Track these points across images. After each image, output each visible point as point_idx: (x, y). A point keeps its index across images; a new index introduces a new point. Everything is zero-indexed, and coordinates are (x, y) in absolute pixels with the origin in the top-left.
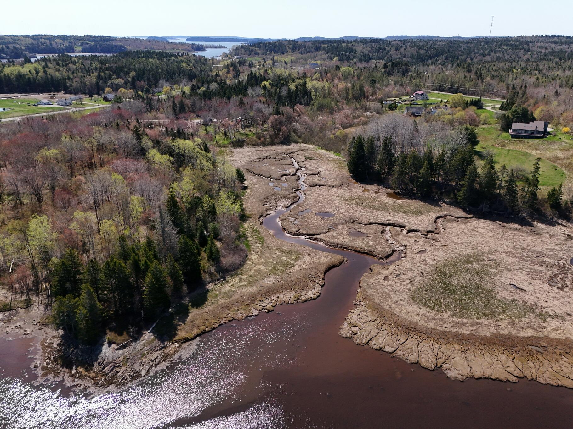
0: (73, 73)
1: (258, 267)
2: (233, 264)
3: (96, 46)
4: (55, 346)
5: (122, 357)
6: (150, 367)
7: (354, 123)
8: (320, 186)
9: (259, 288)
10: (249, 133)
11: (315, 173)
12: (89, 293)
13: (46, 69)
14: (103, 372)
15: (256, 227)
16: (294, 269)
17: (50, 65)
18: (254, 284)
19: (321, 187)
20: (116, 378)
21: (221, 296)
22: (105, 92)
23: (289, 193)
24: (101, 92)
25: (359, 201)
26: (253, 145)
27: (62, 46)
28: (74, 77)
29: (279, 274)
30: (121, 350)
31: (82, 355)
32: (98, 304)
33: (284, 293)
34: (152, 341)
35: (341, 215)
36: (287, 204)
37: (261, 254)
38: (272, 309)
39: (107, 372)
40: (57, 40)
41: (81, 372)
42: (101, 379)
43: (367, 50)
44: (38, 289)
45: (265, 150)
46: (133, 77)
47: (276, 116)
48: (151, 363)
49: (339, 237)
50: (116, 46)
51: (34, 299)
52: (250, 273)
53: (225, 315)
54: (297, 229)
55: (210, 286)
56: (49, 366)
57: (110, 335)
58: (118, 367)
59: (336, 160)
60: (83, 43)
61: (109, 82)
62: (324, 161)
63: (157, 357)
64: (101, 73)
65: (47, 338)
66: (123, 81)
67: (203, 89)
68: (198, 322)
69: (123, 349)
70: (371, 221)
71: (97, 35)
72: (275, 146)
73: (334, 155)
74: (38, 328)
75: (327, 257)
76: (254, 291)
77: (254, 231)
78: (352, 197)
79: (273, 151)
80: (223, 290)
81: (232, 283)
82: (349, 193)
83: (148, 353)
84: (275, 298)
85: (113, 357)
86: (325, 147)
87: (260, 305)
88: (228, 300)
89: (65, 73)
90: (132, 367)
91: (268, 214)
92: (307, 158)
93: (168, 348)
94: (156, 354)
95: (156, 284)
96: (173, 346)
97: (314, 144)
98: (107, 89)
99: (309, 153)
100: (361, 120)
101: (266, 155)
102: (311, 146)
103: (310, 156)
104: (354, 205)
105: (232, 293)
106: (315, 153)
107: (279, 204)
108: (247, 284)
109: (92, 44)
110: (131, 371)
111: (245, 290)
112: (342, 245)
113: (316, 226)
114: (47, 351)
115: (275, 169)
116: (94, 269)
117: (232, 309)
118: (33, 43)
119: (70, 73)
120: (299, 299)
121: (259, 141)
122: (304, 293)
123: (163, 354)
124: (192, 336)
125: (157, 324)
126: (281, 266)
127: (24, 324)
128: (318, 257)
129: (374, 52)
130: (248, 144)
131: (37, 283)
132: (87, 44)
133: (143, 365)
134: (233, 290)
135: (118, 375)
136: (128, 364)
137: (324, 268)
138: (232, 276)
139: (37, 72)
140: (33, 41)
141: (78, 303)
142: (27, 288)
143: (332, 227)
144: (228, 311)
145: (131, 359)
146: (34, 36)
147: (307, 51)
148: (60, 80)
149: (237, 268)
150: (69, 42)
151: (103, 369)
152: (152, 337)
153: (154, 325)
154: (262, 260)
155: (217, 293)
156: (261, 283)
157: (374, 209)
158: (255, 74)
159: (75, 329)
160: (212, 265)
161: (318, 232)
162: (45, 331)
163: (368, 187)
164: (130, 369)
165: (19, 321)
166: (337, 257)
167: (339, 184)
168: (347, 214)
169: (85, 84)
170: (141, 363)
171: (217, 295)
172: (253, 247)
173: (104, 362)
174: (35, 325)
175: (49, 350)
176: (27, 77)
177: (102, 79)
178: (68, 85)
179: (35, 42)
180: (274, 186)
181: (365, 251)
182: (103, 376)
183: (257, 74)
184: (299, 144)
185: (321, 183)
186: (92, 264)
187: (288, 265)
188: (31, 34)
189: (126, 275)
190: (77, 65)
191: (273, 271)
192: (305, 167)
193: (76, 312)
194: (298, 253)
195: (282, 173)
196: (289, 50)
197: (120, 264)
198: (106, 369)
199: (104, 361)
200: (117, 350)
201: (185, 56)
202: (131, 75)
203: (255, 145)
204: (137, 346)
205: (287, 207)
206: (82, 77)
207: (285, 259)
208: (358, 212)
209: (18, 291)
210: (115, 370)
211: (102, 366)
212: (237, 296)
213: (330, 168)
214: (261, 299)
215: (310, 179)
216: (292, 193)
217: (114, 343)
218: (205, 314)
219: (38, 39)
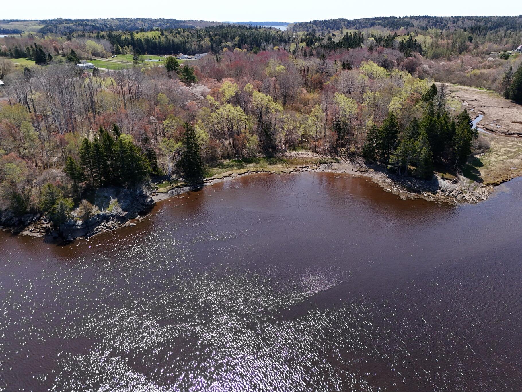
3: (172, 27)
5: (459, 188)
7: (480, 67)
11: (473, 100)
14: (451, 196)
19: (491, 107)
30: (455, 184)
34: (472, 182)
39: (455, 195)
44: (338, 152)
51: (338, 158)
54: (506, 130)
55: (478, 157)
58: (460, 193)
59: (482, 92)
60: (160, 24)
61: (221, 45)
63: (485, 191)
65: (375, 178)
66: (233, 44)
67: (317, 44)
73: (477, 89)
80: (491, 159)
81: (494, 156)
86: (461, 84)
88: (503, 165)
89: (182, 39)
93: (486, 188)
94: (483, 189)
96: (489, 187)
98: (225, 49)
100: (486, 63)
105: (502, 162)
106: (455, 88)
109: (168, 24)
127: (347, 171)
132: (164, 25)
134: (500, 160)
135: (466, 198)
138: (488, 152)
142: (328, 151)
145: (468, 190)
147: (361, 26)
152: (469, 180)
155: (488, 160)
162: (369, 175)
164: (472, 195)
167: (506, 106)
169: (202, 46)
170: (477, 193)
171: (490, 162)
174: (356, 172)
185: (488, 105)
199: (447, 189)
200: (452, 183)
202: (236, 39)
204: (464, 183)
211: (448, 192)
212: (508, 164)
213: (483, 97)
215: (473, 103)
218: (493, 171)
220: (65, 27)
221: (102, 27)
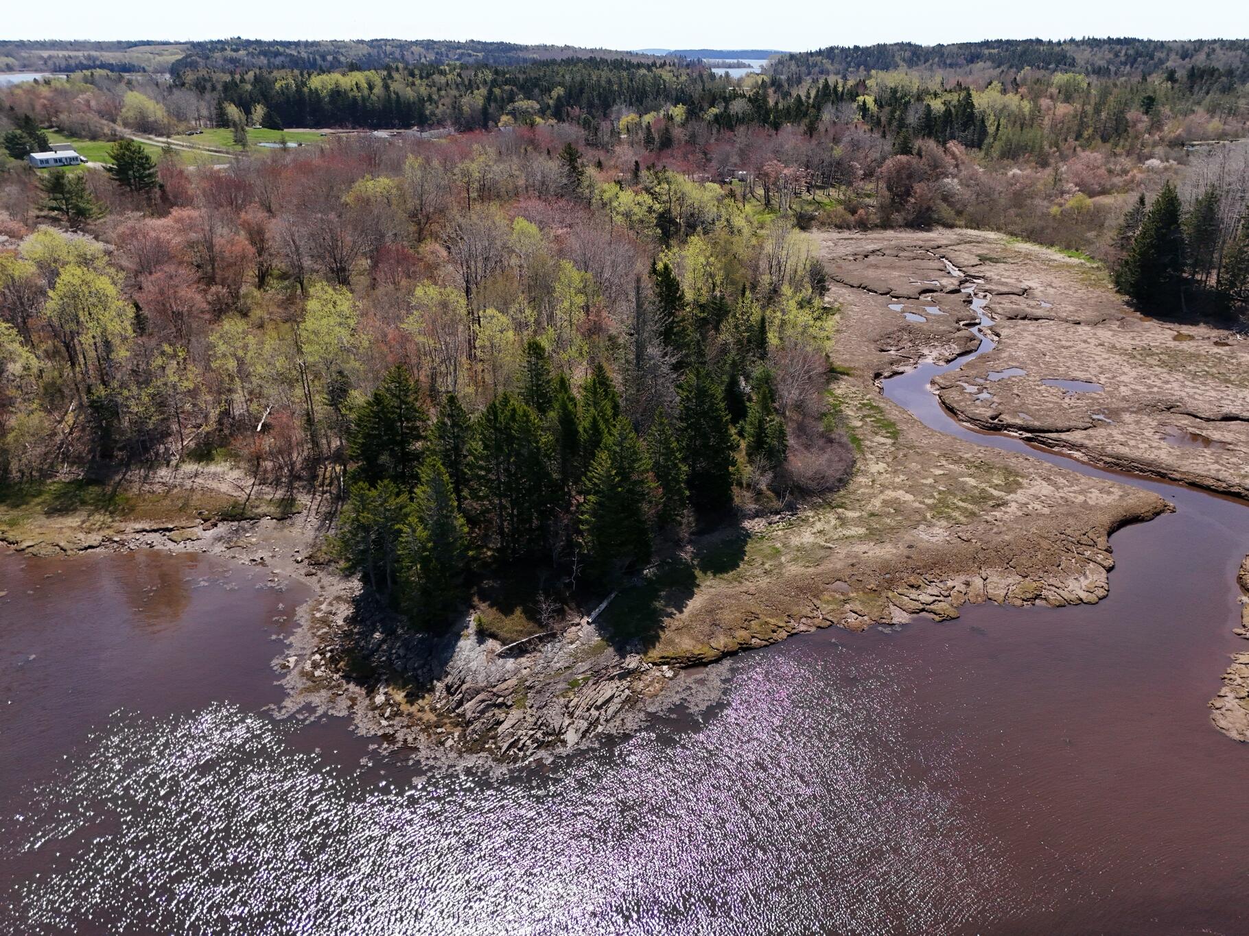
0: (439, 90)
1: (890, 494)
2: (820, 477)
3: (488, 60)
4: (340, 622)
5: (513, 682)
6: (591, 724)
7: (1113, 186)
8: (1037, 319)
9: (902, 550)
10: (827, 201)
11: (1016, 291)
12: (436, 483)
13: (389, 81)
14: (458, 715)
15: (868, 397)
16: (1006, 513)
17: (396, 75)
18: (885, 538)
19: (1040, 321)
20: (494, 737)
21: (788, 557)
22: (500, 124)
23: (950, 329)
24: (491, 123)
25: (1173, 361)
26: (836, 226)
27: (423, 60)
28: (440, 97)
29: (962, 519)
30: (512, 660)
31: (405, 656)
32: (460, 521)
33: (984, 576)
34: (596, 651)
35: (1122, 389)
36: (947, 354)
37: (896, 464)
38: (953, 614)
39: (469, 715)
40: (414, 48)
41: (400, 704)
42: (452, 733)
43: (1103, 59)
44: (315, 477)
45: (868, 239)
46: (559, 98)
47: (903, 158)
48: (594, 713)
49: (1132, 443)
50: (525, 60)
51: (303, 499)
52: (869, 507)
53: (807, 611)
54: (990, 413)
55: (754, 525)
56: (317, 673)
57: (483, 612)
58: (499, 706)
59: (1070, 266)
60: (463, 54)
61: (509, 108)
62: (1035, 266)
63: (612, 697)
64: (494, 89)
65: (322, 599)
66: (538, 107)
67: (714, 111)
68: (727, 617)
69: (516, 657)
70: (1225, 410)
71: (489, 41)
72: (892, 232)
73: (1062, 255)
74: (303, 572)
75: (1109, 493)
76: (888, 557)
77: (864, 405)
78: (1144, 349)
79: (889, 240)
80: (795, 541)
81: (819, 526)
82: (1133, 338)
83: (586, 680)
84: (957, 582)
85: (488, 676)
86: (1032, 236)
87: (912, 597)
88: (811, 570)
89: (424, 91)
90: (539, 713)
91: (896, 373)
92: (983, 259)
93: (644, 677)
94: (608, 689)
95: (620, 484)
96: (658, 674)
97: (999, 229)
98: (504, 118)
99: (989, 249)
100: (1134, 176)
101: (871, 247)
102: (992, 235)
103: (994, 255)
104: (1157, 368)
105: (822, 553)
106: (1005, 250)
107: (926, 351)
108: (866, 535)
109: (481, 55)
110: (537, 726)
111: (859, 548)
112: (1149, 465)
113: (1050, 410)
114: (319, 633)
115: (900, 276)
116: (454, 425)
117: (826, 596)
118: (369, 54)
119: (435, 89)
120: (1037, 597)
121: (853, 218)
122: (1051, 581)
123: (627, 692)
124: (711, 654)
125: (610, 604)
126: (963, 501)
127: (273, 557)
128: (1076, 488)
129: (1122, 63)
130: (823, 224)
131: (314, 462)
132: (470, 55)
133: (571, 715)
134: (823, 543)
135: (500, 729)
136: (528, 704)
137: (1106, 519)
138: (814, 507)
139: (371, 87)
140: (370, 50)
141: (407, 510)
142: (291, 471)
143: (1101, 417)
144: (815, 601)
145: (538, 692)
146: (372, 41)
147: (945, 63)
148: (414, 103)
149: (830, 490)
150: (437, 53)
151: (457, 707)
152: (597, 639)
153: (603, 606)
154: (902, 477)
155: (779, 545)
156: (908, 537)
157: (1227, 381)
158: (835, 87)
159: (395, 582)
160: (763, 471)
161: (1060, 424)
162: (319, 581)
163: (1185, 330)
164: (534, 719)
165: (263, 548)
166: (1141, 494)
167: (1097, 320)
168: (1142, 389)
169: (460, 110)
170: (567, 707)
171: (777, 553)
172: (868, 443)
173: (464, 687)
174: (298, 562)
175: (325, 630)
176: (351, 94)
177: (495, 101)
178: (428, 112)
179: (374, 52)
180: (903, 312)
181: (1233, 490)
182: (457, 725)
183: (840, 89)
184: (958, 230)
185: (1038, 313)
186: (452, 410)
187: (984, 498)
188: (367, 38)
189: (538, 448)
190: (449, 77)
191: (941, 509)
192: (983, 277)
193: (400, 531)
194: (1008, 471)
195: (920, 284)
196: (902, 63)
197: (526, 414)
198: (467, 705)
199: (463, 682)
200: (500, 656)
201: (668, 68)
202: (554, 94)
203: (839, 227)
204: (557, 654)
205: (948, 361)
206: (455, 97)
207: (972, 482)
208: (1176, 385)
209: (271, 477)
210: (490, 714)
211: (457, 697)
212: (838, 562)
213: (1056, 282)
214: (912, 580)
215: (1003, 301)
216: (959, 330)
217: (494, 636)
218: (745, 597)
219: (380, 47)
220: (225, 59)
221: (315, 60)
